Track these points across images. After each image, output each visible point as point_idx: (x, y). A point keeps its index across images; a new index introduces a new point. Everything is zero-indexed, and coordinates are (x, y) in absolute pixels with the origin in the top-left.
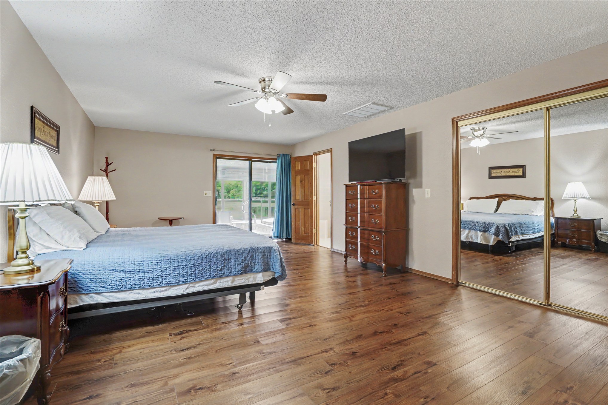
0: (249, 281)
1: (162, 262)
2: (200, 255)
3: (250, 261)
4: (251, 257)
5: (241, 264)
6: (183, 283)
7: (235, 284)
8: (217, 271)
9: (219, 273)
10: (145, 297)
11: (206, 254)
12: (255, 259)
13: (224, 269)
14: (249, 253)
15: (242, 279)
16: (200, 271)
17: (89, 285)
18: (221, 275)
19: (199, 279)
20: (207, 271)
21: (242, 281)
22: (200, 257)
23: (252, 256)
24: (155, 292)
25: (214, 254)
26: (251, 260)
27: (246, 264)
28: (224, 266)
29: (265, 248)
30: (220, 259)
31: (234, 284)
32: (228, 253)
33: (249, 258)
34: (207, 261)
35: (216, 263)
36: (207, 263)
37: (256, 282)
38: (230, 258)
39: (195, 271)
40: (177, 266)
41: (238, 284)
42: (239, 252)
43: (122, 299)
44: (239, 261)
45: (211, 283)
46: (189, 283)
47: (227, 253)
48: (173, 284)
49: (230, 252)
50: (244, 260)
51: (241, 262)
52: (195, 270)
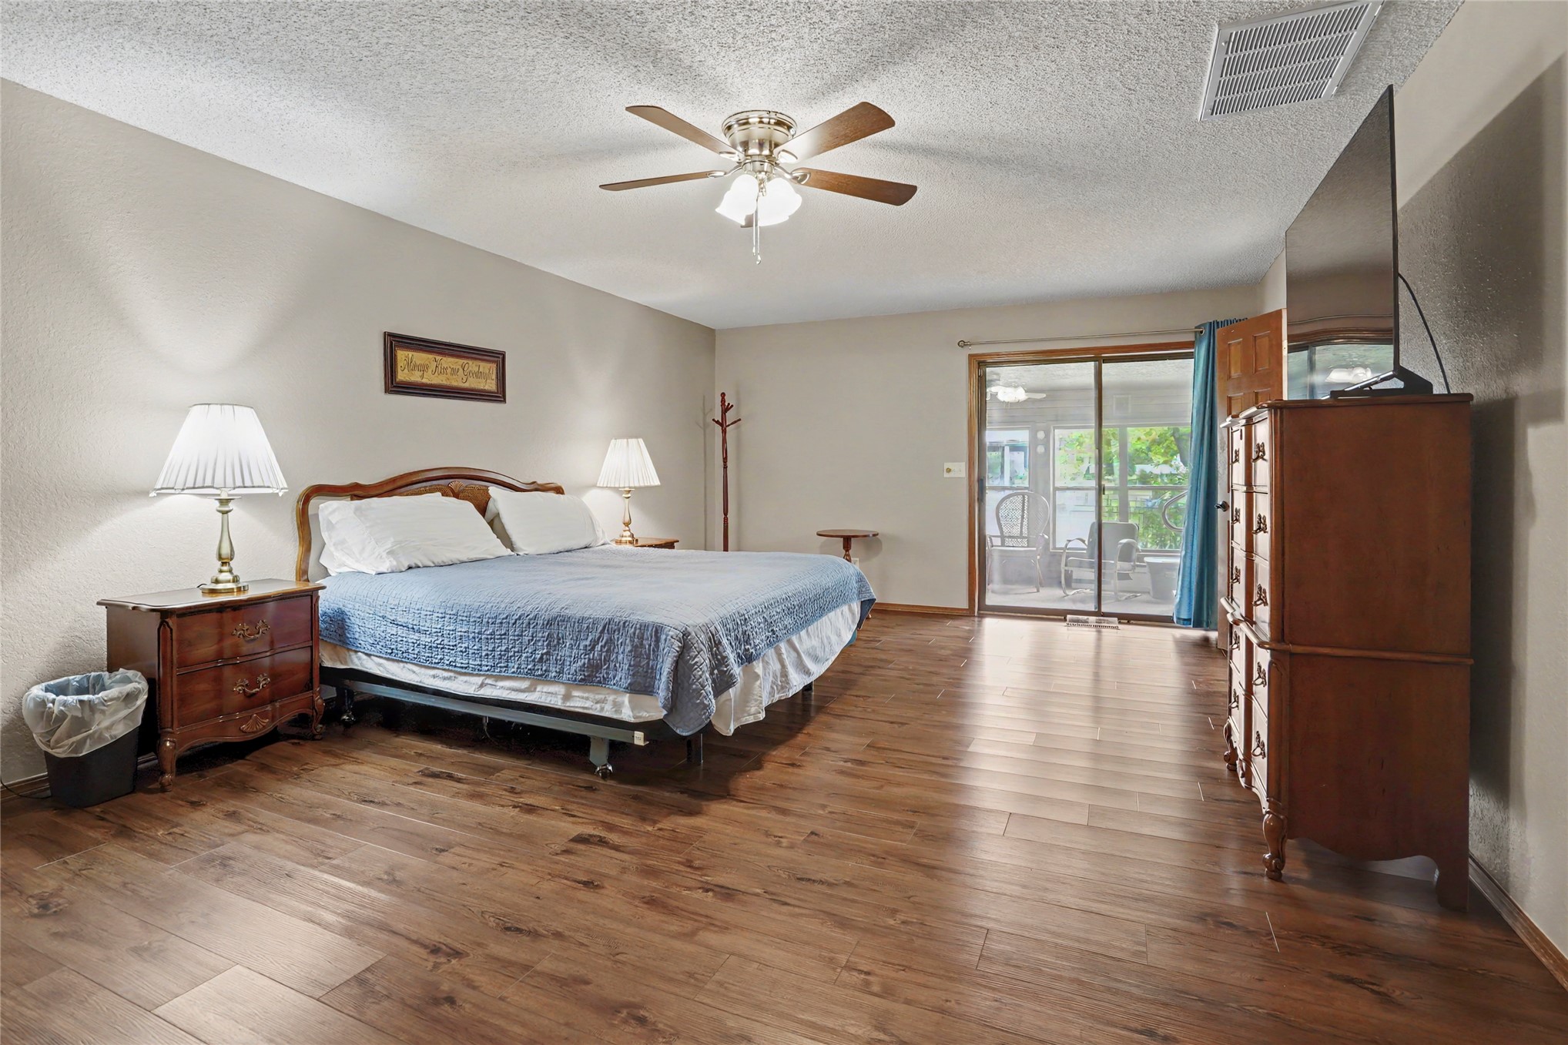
0: (602, 709)
1: (444, 617)
2: (505, 616)
3: (604, 654)
4: (606, 643)
5: (582, 656)
6: (477, 671)
7: (572, 705)
8: (533, 661)
9: (536, 668)
10: (420, 682)
11: (515, 617)
12: (616, 650)
13: (547, 660)
14: (602, 632)
15: (587, 699)
16: (502, 653)
17: (357, 636)
18: (540, 672)
19: (500, 672)
20: (514, 656)
21: (588, 704)
22: (505, 621)
23: (610, 641)
24: (434, 677)
25: (530, 619)
26: (607, 651)
27: (593, 659)
28: (547, 653)
29: (644, 627)
30: (540, 635)
31: (568, 704)
32: (558, 622)
33: (601, 646)
34: (516, 633)
35: (532, 640)
36: (516, 638)
37: (620, 717)
38: (560, 635)
39: (493, 650)
40: (465, 632)
41: (577, 707)
42: (581, 626)
43: (392, 674)
44: (578, 648)
45: (523, 687)
46: (483, 675)
47: (556, 623)
48: (459, 670)
49: (564, 621)
50: (589, 648)
51: (582, 651)
52: (494, 647)
